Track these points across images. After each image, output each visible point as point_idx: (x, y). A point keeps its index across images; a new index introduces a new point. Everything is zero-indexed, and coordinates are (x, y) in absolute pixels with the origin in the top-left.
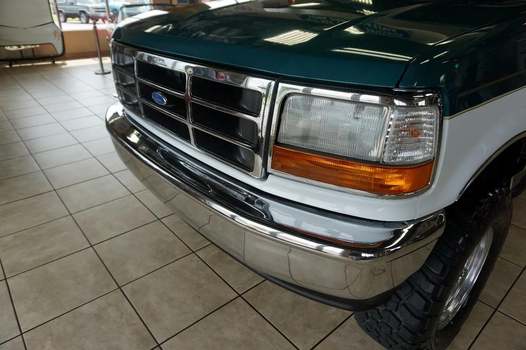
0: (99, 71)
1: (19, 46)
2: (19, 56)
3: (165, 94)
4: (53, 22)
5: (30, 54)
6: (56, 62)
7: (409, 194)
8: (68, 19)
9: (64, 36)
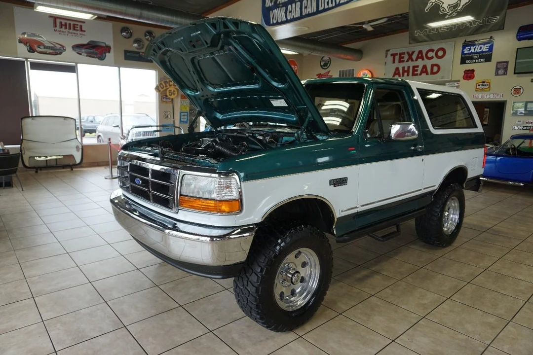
0: (108, 176)
1: (46, 157)
2: (44, 164)
3: (141, 179)
4: (77, 138)
5: (54, 164)
6: (74, 169)
7: (230, 213)
8: (86, 134)
9: (84, 149)
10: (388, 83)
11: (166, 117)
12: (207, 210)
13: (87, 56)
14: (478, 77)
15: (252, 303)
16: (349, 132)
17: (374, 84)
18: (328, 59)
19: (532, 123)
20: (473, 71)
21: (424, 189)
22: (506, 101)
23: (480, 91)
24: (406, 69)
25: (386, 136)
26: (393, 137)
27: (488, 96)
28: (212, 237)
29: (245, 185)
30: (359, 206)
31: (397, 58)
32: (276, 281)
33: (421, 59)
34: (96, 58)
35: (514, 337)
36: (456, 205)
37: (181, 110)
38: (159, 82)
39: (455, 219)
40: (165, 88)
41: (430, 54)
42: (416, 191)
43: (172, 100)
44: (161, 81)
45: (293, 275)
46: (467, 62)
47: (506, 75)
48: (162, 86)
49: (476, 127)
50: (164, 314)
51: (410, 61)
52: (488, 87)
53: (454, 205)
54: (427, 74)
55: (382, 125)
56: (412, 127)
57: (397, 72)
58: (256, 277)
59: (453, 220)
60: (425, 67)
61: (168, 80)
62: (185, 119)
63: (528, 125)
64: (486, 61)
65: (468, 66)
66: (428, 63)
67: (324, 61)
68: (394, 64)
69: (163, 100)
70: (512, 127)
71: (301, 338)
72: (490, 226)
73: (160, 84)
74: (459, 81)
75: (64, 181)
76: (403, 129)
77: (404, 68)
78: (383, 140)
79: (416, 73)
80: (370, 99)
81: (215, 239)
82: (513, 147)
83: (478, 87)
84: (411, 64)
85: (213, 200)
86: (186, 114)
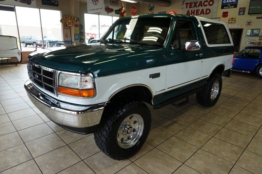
1: (2, 58)
2: (1, 62)
3: (38, 75)
4: (18, 48)
5: (6, 62)
6: (17, 65)
7: (89, 97)
8: (28, 45)
9: (22, 54)
10: (184, 17)
11: (67, 36)
12: (75, 95)
13: (20, 2)
14: (230, 16)
15: (104, 147)
16: (162, 46)
17: (177, 18)
18: (153, 5)
19: (255, 40)
20: (227, 12)
21: (202, 77)
22: (243, 29)
23: (230, 23)
24: (193, 11)
25: (182, 48)
26: (186, 49)
27: (234, 26)
28: (78, 112)
29: (97, 80)
30: (166, 89)
31: (188, 5)
32: (119, 132)
33: (201, 6)
34: (25, 3)
35: (247, 159)
36: (218, 85)
37: (75, 32)
38: (62, 17)
39: (217, 92)
40: (66, 21)
41: (206, 4)
42: (197, 79)
43: (70, 27)
44: (63, 17)
45: (128, 129)
46: (224, 7)
47: (244, 14)
48: (64, 20)
49: (230, 43)
50: (57, 150)
51: (195, 7)
52: (234, 21)
53: (216, 85)
54: (204, 14)
55: (180, 41)
56: (197, 43)
57: (188, 13)
58: (106, 133)
59: (216, 93)
60: (203, 10)
61: (67, 17)
62: (77, 37)
63: (253, 41)
64: (234, 7)
65: (225, 10)
66: (205, 8)
67: (151, 7)
68: (187, 9)
69: (65, 27)
70: (245, 42)
71: (133, 163)
72: (233, 95)
73: (63, 18)
74: (220, 18)
75: (11, 71)
76: (192, 45)
77: (192, 11)
78: (181, 51)
79: (198, 13)
80: (174, 27)
81: (80, 113)
82: (246, 53)
83: (229, 21)
84: (196, 9)
85: (77, 89)
86: (78, 35)
